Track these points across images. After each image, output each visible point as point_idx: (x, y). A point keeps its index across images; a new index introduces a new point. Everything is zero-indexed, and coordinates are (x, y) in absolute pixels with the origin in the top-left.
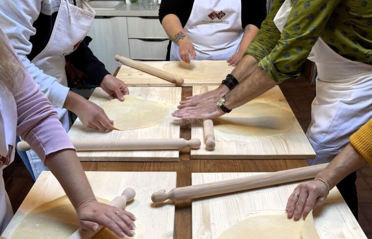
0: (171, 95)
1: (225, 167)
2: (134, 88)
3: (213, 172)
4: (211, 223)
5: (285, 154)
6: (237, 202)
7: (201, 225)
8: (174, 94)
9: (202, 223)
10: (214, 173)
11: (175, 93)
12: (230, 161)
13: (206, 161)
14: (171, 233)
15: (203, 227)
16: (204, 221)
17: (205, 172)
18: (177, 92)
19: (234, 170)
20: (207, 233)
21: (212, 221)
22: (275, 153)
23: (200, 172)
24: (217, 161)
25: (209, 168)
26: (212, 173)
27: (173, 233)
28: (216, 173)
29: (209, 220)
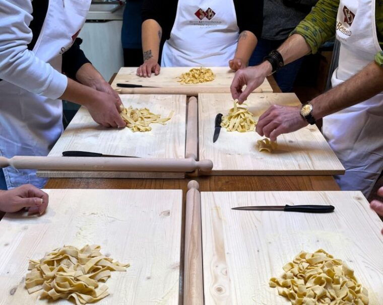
0: (174, 103)
1: (240, 185)
2: (132, 95)
3: (225, 190)
4: (226, 252)
5: (309, 169)
6: (256, 226)
7: (214, 255)
8: (178, 103)
9: (215, 253)
10: (227, 192)
11: (179, 101)
12: (245, 177)
13: (217, 177)
14: (177, 264)
15: (216, 257)
16: (217, 250)
17: (216, 190)
18: (181, 100)
19: (250, 189)
20: (221, 266)
21: (226, 251)
22: (297, 169)
23: (210, 191)
24: (230, 177)
25: (220, 186)
26: (225, 192)
27: (179, 264)
28: (230, 192)
29: (223, 248)
